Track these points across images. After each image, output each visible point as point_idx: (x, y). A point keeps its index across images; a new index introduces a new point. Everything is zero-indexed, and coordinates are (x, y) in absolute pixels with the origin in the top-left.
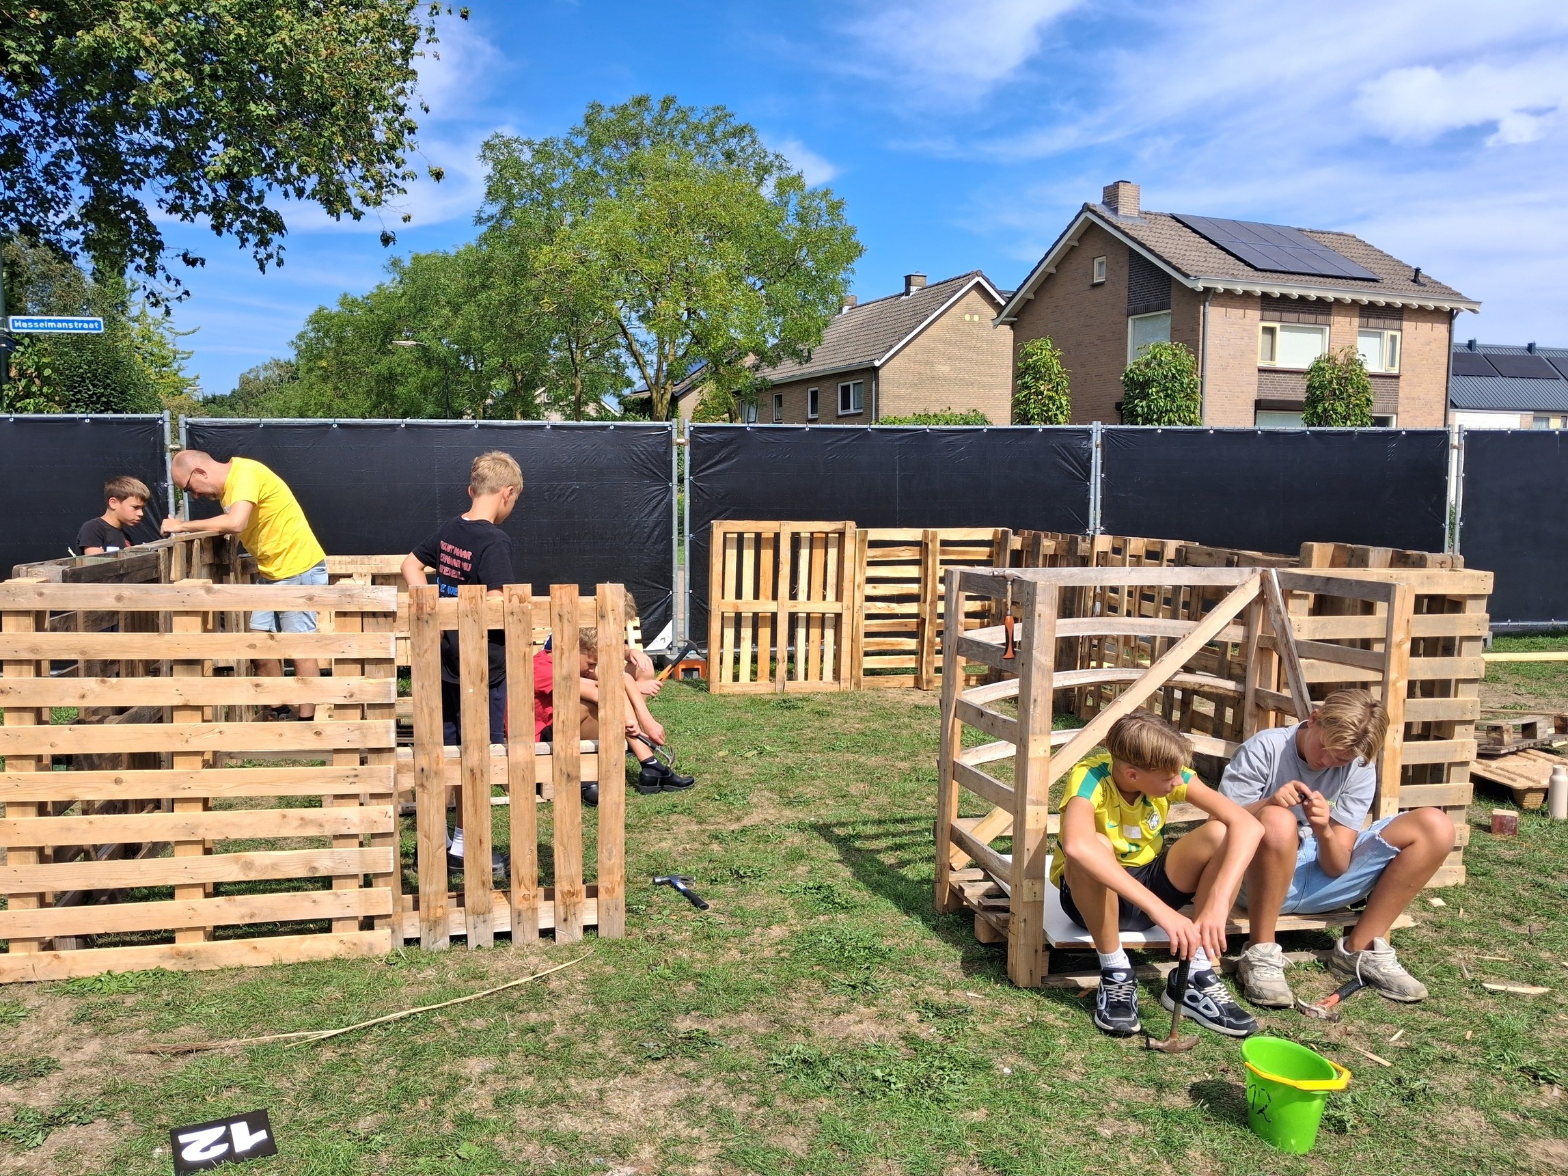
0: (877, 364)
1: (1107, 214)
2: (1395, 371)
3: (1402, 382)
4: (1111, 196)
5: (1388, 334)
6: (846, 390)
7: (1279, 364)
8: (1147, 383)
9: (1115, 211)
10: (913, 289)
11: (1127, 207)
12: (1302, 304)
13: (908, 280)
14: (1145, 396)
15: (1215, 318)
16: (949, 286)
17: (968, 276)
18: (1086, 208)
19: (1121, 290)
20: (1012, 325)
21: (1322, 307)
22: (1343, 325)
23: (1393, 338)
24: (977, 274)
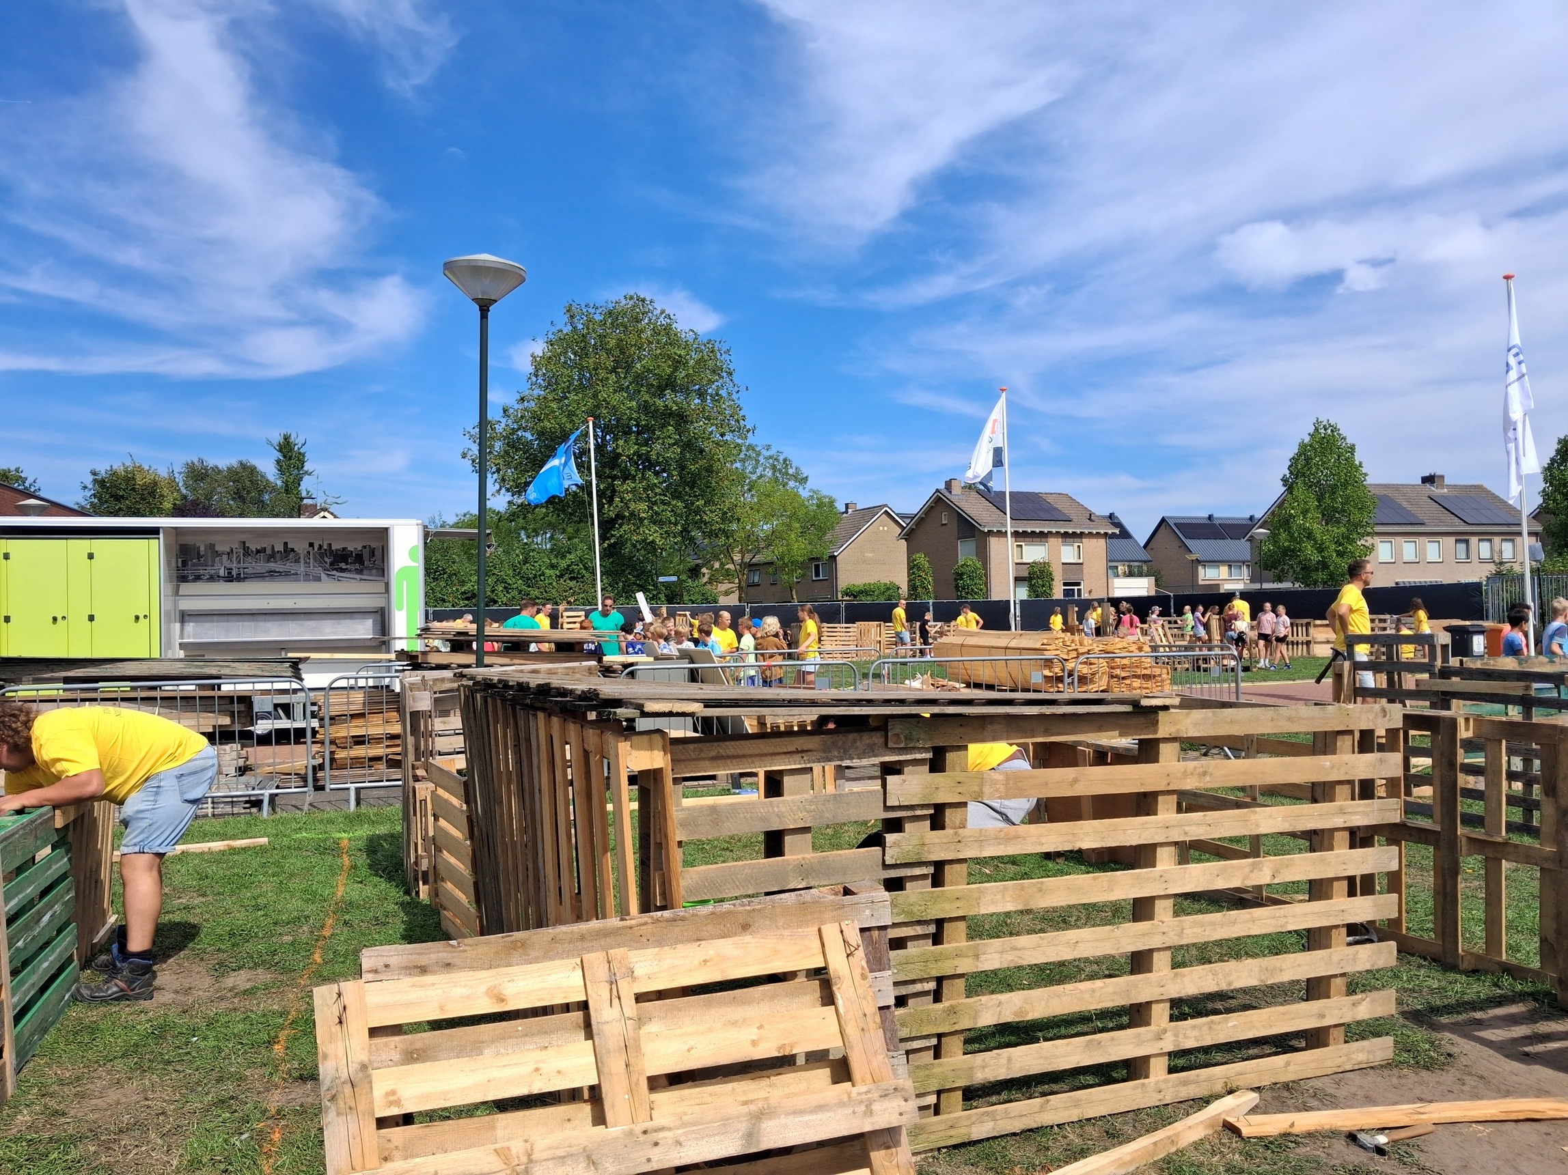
0: (836, 554)
1: (947, 494)
2: (1081, 561)
3: (1084, 566)
4: (948, 485)
5: (1076, 545)
6: (817, 567)
7: (1025, 561)
8: (962, 574)
9: (950, 492)
10: (850, 510)
11: (954, 489)
12: (1033, 534)
13: (847, 505)
14: (962, 579)
15: (994, 542)
16: (871, 511)
17: (881, 507)
18: (937, 491)
19: (954, 526)
20: (906, 539)
21: (1043, 536)
22: (1052, 541)
23: (1079, 547)
24: (886, 506)
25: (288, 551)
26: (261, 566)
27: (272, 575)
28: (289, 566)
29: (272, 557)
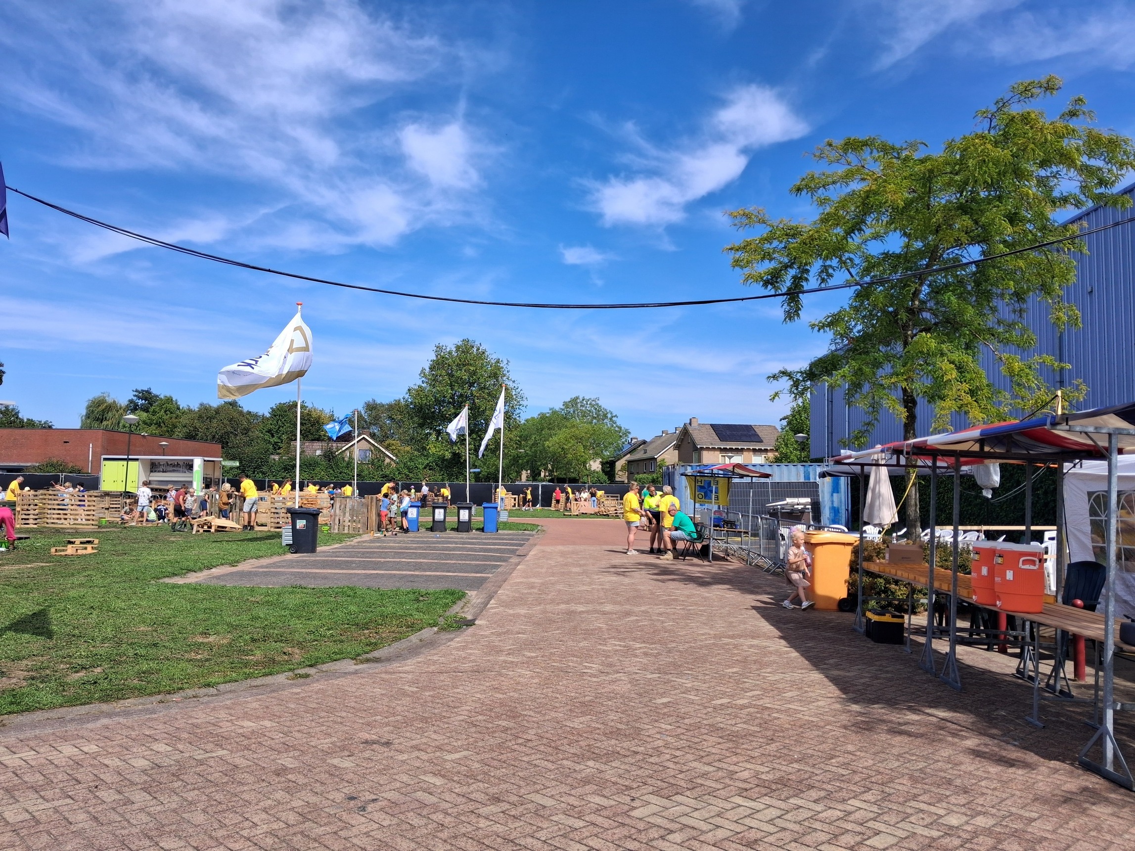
0: (656, 457)
4: (690, 422)
5: (763, 456)
6: (651, 463)
9: (691, 426)
11: (694, 424)
18: (685, 425)
19: (691, 444)
21: (738, 451)
25: (178, 464)
26: (171, 469)
27: (174, 471)
28: (178, 469)
29: (174, 466)
